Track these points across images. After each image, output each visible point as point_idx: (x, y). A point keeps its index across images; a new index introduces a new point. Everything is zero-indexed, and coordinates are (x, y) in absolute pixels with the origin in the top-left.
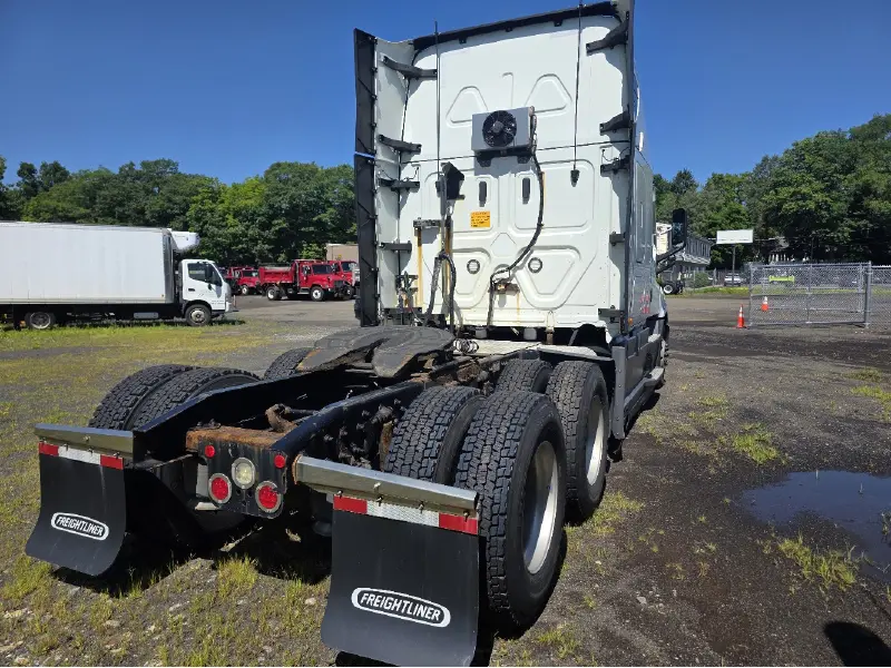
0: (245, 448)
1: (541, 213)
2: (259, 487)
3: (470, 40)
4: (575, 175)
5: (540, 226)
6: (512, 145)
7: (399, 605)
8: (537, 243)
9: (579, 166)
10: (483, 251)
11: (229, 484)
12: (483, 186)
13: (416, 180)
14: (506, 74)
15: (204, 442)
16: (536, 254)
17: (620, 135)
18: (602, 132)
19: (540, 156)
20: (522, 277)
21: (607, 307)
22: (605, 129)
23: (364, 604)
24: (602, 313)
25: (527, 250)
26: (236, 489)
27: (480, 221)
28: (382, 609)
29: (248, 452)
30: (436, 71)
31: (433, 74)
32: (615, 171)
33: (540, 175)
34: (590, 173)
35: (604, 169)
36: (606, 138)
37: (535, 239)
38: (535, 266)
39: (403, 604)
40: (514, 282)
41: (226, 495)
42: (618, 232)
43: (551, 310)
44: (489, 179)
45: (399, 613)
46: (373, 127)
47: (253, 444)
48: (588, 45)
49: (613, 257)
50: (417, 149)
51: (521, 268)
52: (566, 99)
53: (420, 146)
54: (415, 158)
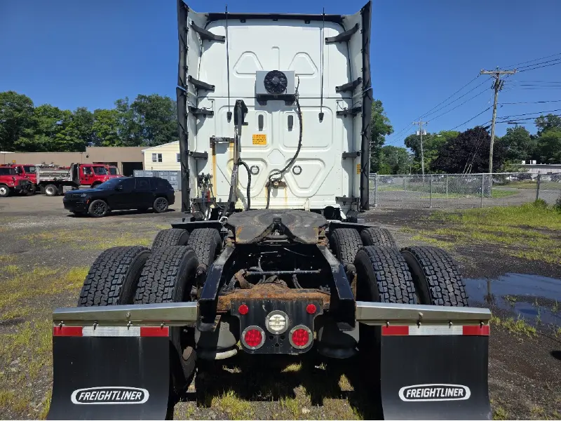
0: (279, 303)
1: (301, 137)
2: (292, 331)
3: (247, 21)
4: (321, 116)
5: (300, 145)
6: (284, 93)
7: (434, 392)
8: (299, 157)
9: (324, 110)
10: (263, 160)
11: (263, 333)
12: (261, 118)
13: (211, 110)
14: (274, 47)
15: (236, 303)
16: (297, 163)
17: (347, 95)
18: (337, 92)
19: (301, 102)
20: (288, 177)
21: (341, 195)
22: (339, 89)
23: (409, 398)
24: (338, 199)
25: (293, 161)
26: (270, 335)
27: (259, 140)
28: (423, 398)
29: (280, 306)
30: (224, 37)
31: (222, 39)
32: (345, 116)
33: (300, 114)
34: (330, 115)
35: (338, 113)
36: (339, 95)
37: (297, 153)
38: (297, 170)
39: (437, 391)
40: (283, 180)
41: (259, 342)
42: (347, 151)
43: (308, 198)
44: (265, 113)
45: (436, 397)
46: (186, 69)
47: (286, 299)
48: (326, 39)
49: (344, 166)
50: (211, 88)
51: (288, 172)
52: (314, 70)
53: (214, 86)
54: (210, 94)
